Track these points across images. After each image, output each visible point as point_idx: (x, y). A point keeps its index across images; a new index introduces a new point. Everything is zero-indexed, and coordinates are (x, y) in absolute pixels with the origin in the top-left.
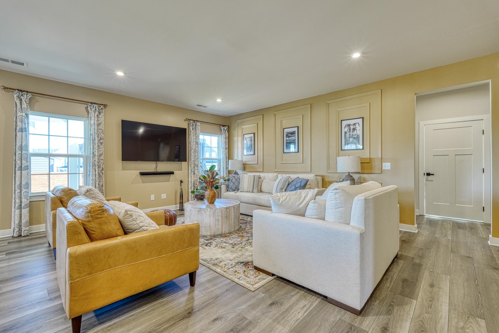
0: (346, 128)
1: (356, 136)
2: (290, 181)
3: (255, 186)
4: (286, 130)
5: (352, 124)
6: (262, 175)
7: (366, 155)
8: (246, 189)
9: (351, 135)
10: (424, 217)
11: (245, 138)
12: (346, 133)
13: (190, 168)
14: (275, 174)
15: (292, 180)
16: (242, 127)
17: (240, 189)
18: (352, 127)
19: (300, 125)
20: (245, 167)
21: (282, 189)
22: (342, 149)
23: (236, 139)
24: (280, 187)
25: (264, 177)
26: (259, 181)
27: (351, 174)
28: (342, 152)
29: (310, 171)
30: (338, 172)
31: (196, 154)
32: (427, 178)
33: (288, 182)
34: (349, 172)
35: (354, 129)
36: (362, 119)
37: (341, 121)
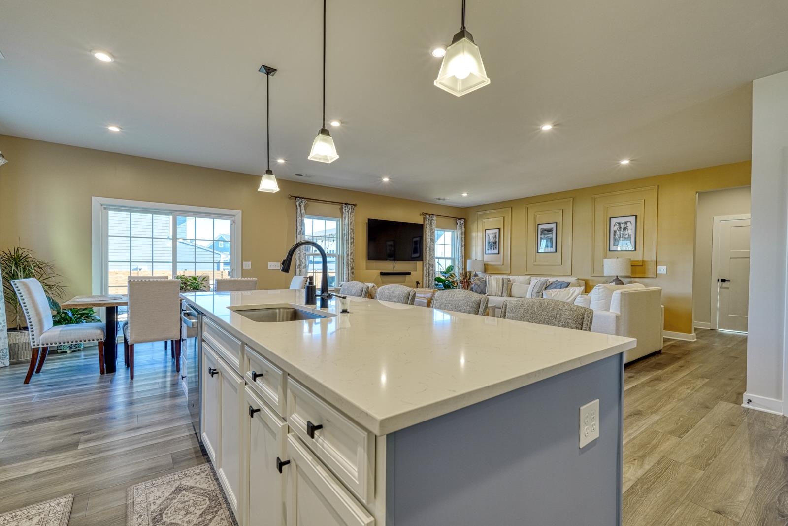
0: (616, 226)
1: (627, 236)
2: (548, 284)
3: (504, 290)
4: (540, 227)
5: (623, 222)
6: (511, 277)
7: (638, 257)
8: (494, 293)
9: (621, 235)
10: (716, 332)
11: (487, 234)
12: (615, 232)
13: (425, 268)
14: (527, 277)
15: (550, 283)
16: (484, 220)
17: (487, 292)
18: (622, 226)
19: (559, 221)
20: (486, 268)
21: (539, 292)
22: (611, 250)
23: (474, 234)
24: (536, 290)
25: (514, 279)
26: (508, 284)
27: (620, 278)
28: (611, 253)
29: (570, 274)
30: (604, 275)
31: (432, 253)
32: (722, 285)
33: (545, 285)
34: (617, 276)
35: (625, 228)
36: (635, 217)
37: (610, 218)
